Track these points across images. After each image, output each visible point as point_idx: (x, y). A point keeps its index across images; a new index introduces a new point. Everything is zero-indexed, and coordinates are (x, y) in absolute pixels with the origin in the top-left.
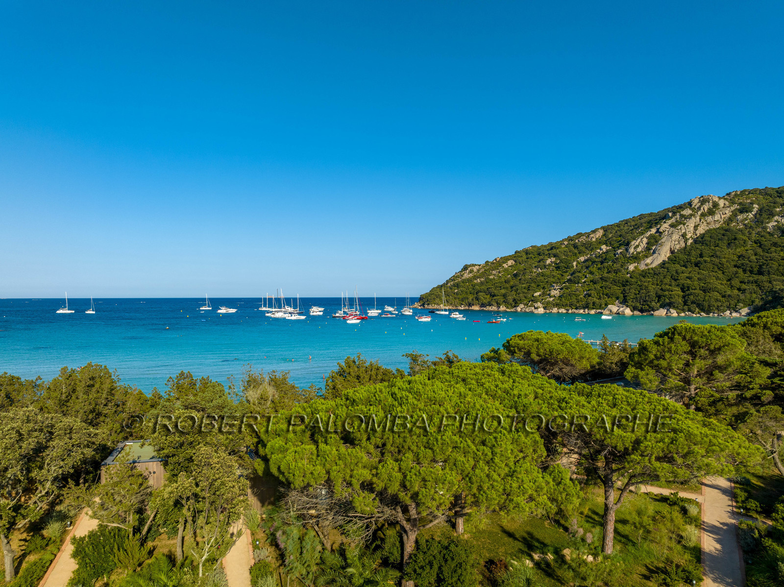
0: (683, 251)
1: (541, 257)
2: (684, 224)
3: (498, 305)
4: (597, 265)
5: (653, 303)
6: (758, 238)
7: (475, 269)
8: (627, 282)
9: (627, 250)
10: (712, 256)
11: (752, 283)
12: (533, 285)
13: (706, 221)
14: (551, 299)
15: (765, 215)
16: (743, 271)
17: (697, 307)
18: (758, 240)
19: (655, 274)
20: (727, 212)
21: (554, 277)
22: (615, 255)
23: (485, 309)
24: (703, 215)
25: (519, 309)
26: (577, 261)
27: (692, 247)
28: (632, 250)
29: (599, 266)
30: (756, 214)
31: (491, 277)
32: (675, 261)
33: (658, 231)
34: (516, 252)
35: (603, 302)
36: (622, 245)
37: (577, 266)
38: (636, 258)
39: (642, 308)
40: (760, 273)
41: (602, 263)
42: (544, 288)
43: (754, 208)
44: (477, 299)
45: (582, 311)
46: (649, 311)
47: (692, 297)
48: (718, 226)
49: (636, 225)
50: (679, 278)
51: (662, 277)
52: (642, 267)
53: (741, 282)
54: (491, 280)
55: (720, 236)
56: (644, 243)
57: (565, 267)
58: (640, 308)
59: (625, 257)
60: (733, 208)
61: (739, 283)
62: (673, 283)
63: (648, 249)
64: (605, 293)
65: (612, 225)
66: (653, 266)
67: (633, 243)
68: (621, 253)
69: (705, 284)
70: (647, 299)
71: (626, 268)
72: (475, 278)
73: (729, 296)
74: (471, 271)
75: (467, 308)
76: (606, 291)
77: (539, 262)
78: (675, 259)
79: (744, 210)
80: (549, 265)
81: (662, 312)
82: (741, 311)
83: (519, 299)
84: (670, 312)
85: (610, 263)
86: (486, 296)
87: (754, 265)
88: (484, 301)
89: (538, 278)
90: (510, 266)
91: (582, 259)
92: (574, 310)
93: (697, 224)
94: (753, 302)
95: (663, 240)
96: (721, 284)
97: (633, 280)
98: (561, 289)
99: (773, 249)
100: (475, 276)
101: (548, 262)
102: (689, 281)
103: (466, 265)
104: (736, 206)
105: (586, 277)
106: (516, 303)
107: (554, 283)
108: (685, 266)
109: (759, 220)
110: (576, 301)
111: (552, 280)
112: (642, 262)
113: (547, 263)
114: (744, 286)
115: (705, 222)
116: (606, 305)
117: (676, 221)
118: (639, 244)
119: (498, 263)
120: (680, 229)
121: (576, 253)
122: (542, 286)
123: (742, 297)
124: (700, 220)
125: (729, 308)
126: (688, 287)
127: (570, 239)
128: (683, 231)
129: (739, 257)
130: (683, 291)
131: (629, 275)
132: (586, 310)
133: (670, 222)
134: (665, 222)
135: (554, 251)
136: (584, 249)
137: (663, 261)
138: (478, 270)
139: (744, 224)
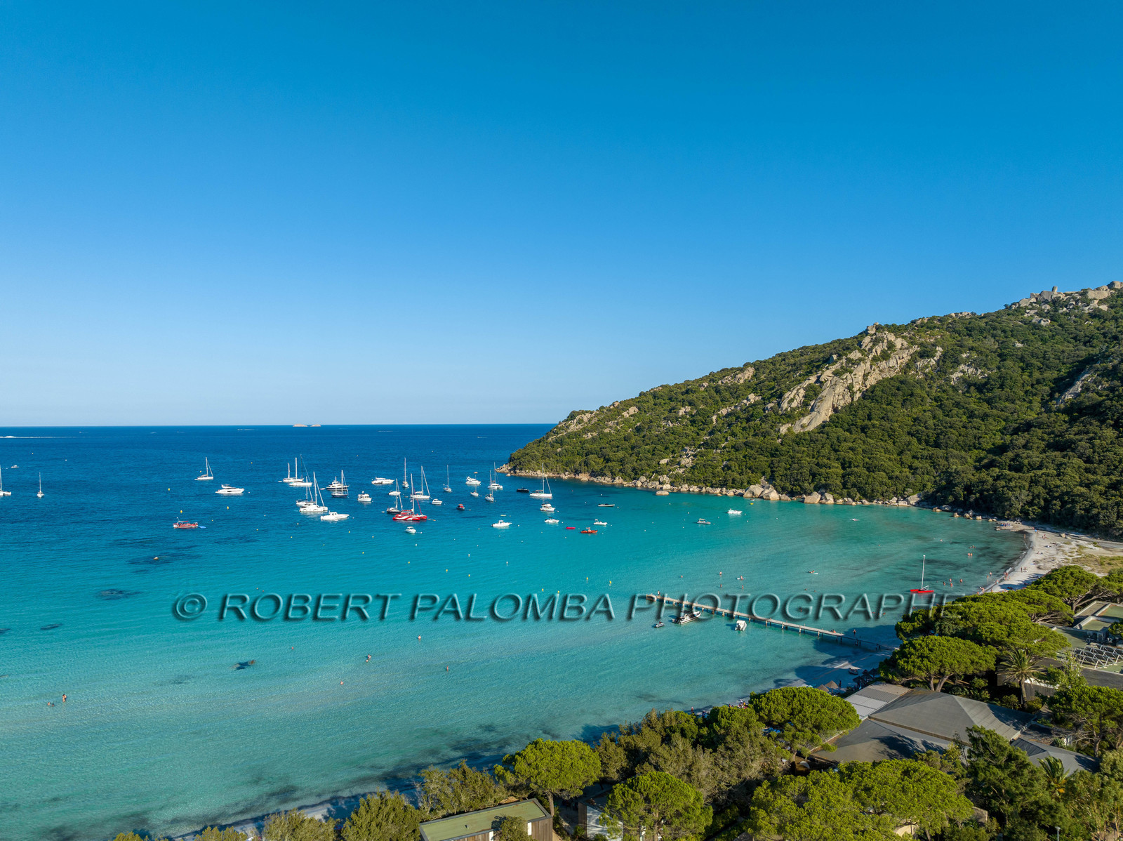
0: (848, 409)
1: (673, 404)
2: (851, 372)
3: (613, 476)
4: (741, 423)
5: (806, 484)
6: (939, 394)
7: (586, 418)
8: (777, 450)
9: (779, 404)
10: (883, 418)
11: (926, 459)
12: (659, 447)
13: (879, 367)
14: (681, 471)
15: (949, 363)
16: (918, 440)
17: (858, 491)
18: (938, 397)
19: (811, 441)
20: (905, 356)
21: (687, 436)
22: (764, 410)
23: (595, 480)
24: (875, 359)
25: (639, 484)
26: (718, 414)
27: (860, 404)
28: (785, 405)
29: (744, 424)
30: (939, 360)
31: (607, 431)
32: (838, 422)
33: (818, 381)
34: (640, 395)
35: (745, 477)
36: (774, 396)
37: (717, 421)
38: (789, 416)
39: (792, 489)
40: (937, 445)
41: (748, 420)
42: (673, 452)
43: (936, 352)
44: (586, 464)
45: (718, 490)
46: (801, 494)
47: (852, 478)
48: (893, 374)
49: (795, 364)
50: (840, 449)
51: (820, 446)
52: (797, 429)
53: (914, 457)
54: (606, 435)
55: (894, 390)
56: (801, 395)
57: (702, 422)
58: (790, 489)
59: (776, 413)
60: (912, 351)
61: (910, 459)
62: (833, 455)
63: (805, 404)
64: (748, 465)
65: (765, 362)
66: (811, 428)
67: (786, 395)
68: (771, 408)
69: (870, 459)
70: (799, 477)
71: (777, 429)
72: (585, 431)
73: (897, 477)
74: (580, 422)
75: (572, 476)
76: (751, 463)
77: (670, 411)
78: (837, 420)
79: (924, 354)
80: (683, 417)
81: (815, 498)
82: (909, 498)
83: (640, 468)
84: (826, 499)
85: (758, 422)
86: (598, 460)
87: (930, 432)
88: (596, 467)
89: (667, 438)
90: (631, 416)
91: (724, 411)
92: (709, 489)
93: (866, 372)
94: (924, 486)
95: (824, 394)
96: (890, 460)
97: (784, 449)
98: (695, 456)
99: (955, 411)
100: (584, 428)
101: (681, 412)
102: (851, 454)
103: (574, 412)
104: (916, 348)
105: (726, 440)
106: (636, 474)
107: (687, 445)
108: (849, 430)
109: (941, 370)
110: (711, 475)
111: (686, 440)
112: (798, 422)
113: (680, 414)
114: (916, 463)
115: (877, 370)
116: (749, 483)
117: (842, 367)
118: (794, 397)
119: (615, 411)
120: (846, 379)
121: (717, 401)
122: (671, 449)
123: (912, 480)
124: (871, 368)
125: (895, 494)
126: (850, 463)
127: (712, 378)
128: (849, 382)
129: (915, 420)
130: (844, 468)
131: (780, 440)
132: (724, 489)
133: (833, 368)
134: (827, 368)
135: (691, 397)
136: (727, 395)
137: (823, 422)
138: (590, 420)
139: (924, 373)
